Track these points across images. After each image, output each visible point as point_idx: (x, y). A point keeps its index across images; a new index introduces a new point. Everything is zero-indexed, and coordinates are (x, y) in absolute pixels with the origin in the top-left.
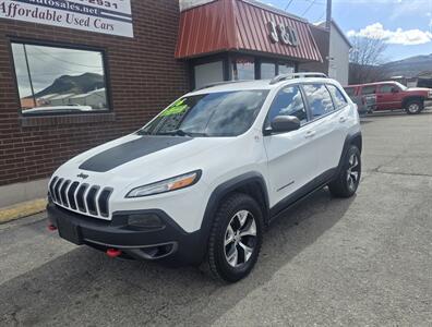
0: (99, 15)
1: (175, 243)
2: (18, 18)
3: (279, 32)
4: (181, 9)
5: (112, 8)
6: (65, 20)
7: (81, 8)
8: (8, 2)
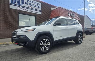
0: (35, 10)
1: (28, 42)
2: (20, 10)
3: (70, 14)
4: (51, 10)
5: (38, 9)
6: (29, 11)
7: (32, 9)
8: (19, 7)
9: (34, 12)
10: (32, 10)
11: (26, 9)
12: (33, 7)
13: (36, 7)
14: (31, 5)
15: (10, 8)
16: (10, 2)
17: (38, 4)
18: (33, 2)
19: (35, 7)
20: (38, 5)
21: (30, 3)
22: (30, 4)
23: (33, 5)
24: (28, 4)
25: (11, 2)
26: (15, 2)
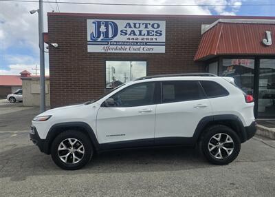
0: (146, 45)
4: (202, 32)
5: (154, 40)
6: (129, 50)
7: (137, 44)
8: (106, 46)
9: (143, 50)
10: (138, 47)
11: (123, 47)
12: (140, 37)
13: (148, 35)
14: (135, 34)
15: (89, 51)
16: (89, 39)
17: (156, 26)
18: (140, 24)
19: (145, 37)
20: (155, 30)
21: (134, 29)
22: (133, 31)
23: (140, 32)
24: (126, 34)
25: (91, 39)
26: (99, 36)
